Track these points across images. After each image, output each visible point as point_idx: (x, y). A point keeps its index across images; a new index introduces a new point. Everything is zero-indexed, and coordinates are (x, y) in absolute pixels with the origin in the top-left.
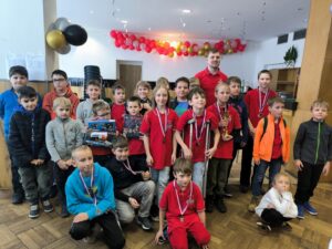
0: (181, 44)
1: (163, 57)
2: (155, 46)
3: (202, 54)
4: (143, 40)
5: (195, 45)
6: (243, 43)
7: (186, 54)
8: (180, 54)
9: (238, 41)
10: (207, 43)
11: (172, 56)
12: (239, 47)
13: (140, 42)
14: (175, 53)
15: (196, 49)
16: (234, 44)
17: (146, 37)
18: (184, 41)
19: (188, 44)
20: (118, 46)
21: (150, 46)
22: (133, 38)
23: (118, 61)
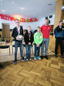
0: (21, 19)
2: (13, 19)
3: (27, 22)
4: (9, 17)
5: (24, 19)
6: (37, 19)
7: (22, 21)
9: (36, 18)
10: (28, 19)
12: (36, 20)
13: (9, 18)
15: (25, 20)
16: (35, 19)
17: (11, 16)
18: (21, 18)
19: (23, 19)
20: (2, 18)
21: (12, 19)
22: (7, 16)
23: (2, 23)
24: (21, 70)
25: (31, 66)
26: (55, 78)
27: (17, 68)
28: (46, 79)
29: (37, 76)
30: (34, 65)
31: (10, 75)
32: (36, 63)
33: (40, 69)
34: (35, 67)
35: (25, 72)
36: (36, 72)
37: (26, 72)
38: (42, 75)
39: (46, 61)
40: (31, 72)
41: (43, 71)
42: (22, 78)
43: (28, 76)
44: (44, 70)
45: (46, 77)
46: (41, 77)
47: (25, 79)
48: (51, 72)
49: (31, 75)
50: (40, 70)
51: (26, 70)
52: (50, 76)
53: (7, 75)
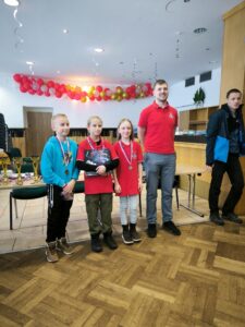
0: (93, 88)
1: (75, 102)
2: (65, 91)
3: (116, 99)
4: (51, 84)
5: (107, 89)
7: (99, 99)
8: (92, 98)
10: (119, 88)
11: (85, 101)
12: (149, 91)
13: (49, 87)
14: (88, 98)
15: (108, 93)
16: (145, 88)
17: (55, 82)
18: (96, 85)
19: (100, 89)
20: (24, 90)
21: (60, 90)
22: (41, 82)
23: (25, 108)
24: (96, 280)
25: (136, 266)
26: (235, 315)
27: (78, 271)
28: (198, 316)
29: (161, 303)
30: (148, 261)
31: (54, 299)
32: (153, 254)
33: (173, 276)
34: (149, 268)
35: (111, 290)
36: (155, 290)
37: (116, 287)
38: (179, 302)
39: (194, 246)
40: (137, 288)
41: (184, 284)
42: (100, 313)
43: (125, 304)
44: (187, 281)
45: (196, 309)
46: (175, 309)
47: (113, 319)
48: (215, 287)
49: (134, 301)
50: (172, 280)
51: (113, 281)
52: (215, 304)
53: (42, 302)
